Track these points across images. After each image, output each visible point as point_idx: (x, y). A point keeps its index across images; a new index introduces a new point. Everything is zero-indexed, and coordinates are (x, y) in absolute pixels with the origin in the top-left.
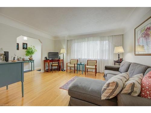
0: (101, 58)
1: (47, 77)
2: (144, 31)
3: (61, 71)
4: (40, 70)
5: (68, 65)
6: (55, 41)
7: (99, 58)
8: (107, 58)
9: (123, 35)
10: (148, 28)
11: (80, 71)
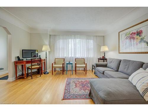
0: (87, 56)
1: (28, 86)
2: (129, 35)
3: (43, 74)
4: (6, 78)
5: (53, 66)
6: (30, 33)
7: (85, 56)
8: (92, 56)
9: (104, 36)
10: (133, 33)
11: (67, 71)
